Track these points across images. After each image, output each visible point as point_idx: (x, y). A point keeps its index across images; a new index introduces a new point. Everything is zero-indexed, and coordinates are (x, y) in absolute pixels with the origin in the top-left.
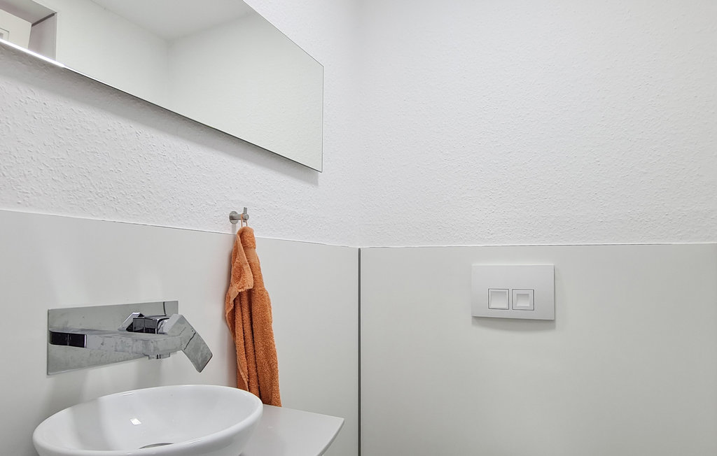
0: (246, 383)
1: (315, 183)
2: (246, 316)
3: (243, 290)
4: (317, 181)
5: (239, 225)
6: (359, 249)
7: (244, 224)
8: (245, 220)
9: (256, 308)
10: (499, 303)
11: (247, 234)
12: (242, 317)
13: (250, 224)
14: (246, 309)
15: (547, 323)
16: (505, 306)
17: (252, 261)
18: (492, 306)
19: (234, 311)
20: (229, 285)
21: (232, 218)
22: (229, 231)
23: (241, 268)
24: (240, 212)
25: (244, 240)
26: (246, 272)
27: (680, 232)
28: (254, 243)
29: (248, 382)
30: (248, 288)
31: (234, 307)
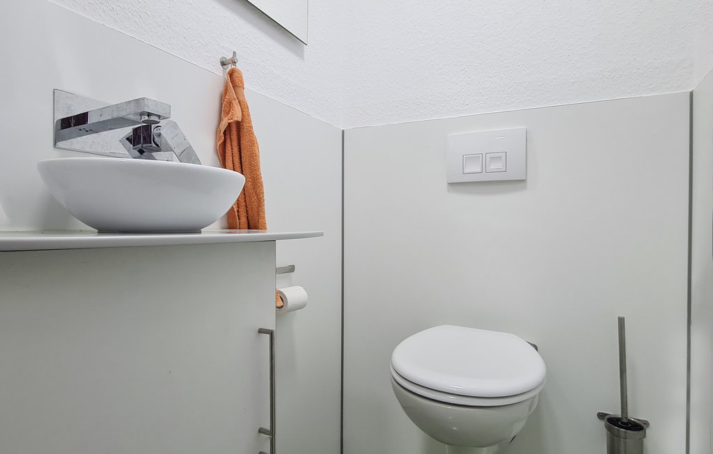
0: (236, 210)
1: (301, 55)
2: (236, 149)
3: (232, 121)
4: (303, 55)
5: (230, 67)
6: (343, 131)
7: (233, 67)
8: (234, 63)
9: (244, 143)
10: (474, 168)
11: (235, 74)
12: (232, 150)
13: (239, 66)
14: (235, 143)
15: (518, 183)
16: (479, 170)
17: (241, 99)
18: (466, 171)
19: (224, 142)
20: (220, 120)
21: (223, 64)
22: (221, 74)
23: (230, 103)
24: (229, 56)
25: (234, 80)
26: (235, 105)
27: (651, 85)
28: (242, 83)
29: (238, 211)
30: (236, 119)
31: (225, 139)
